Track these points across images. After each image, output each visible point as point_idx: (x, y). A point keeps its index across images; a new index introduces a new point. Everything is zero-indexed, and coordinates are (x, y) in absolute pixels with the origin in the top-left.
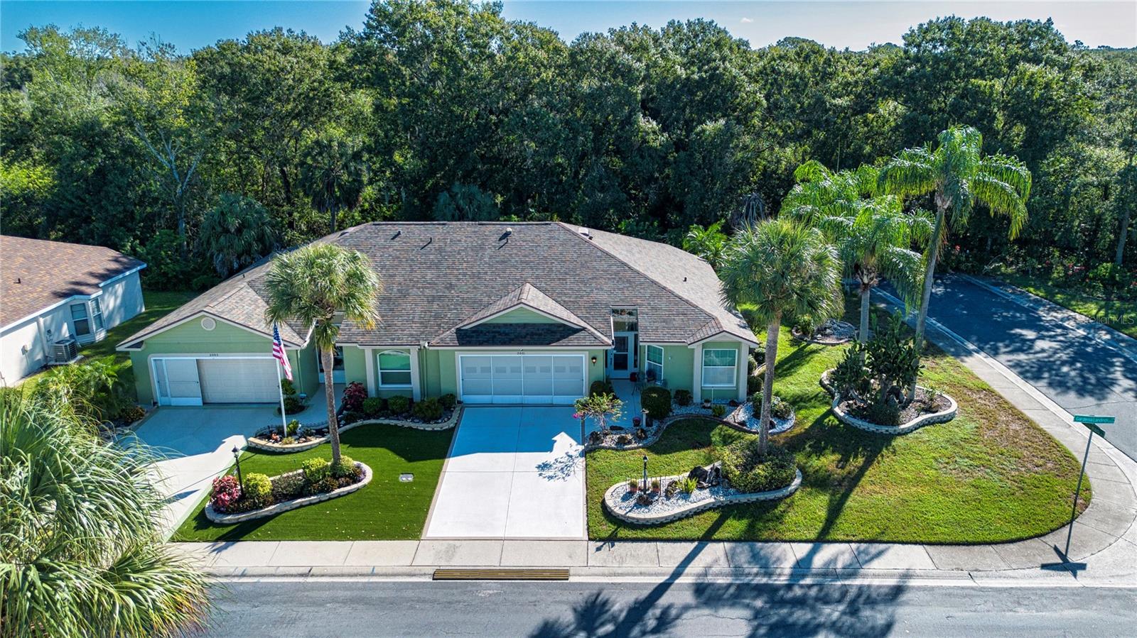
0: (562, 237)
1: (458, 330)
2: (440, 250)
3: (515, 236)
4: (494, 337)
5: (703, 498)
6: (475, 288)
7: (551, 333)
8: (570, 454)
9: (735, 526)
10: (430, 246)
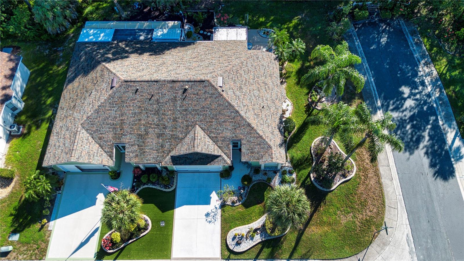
0: (211, 92)
1: (172, 157)
2: (158, 101)
3: (189, 91)
4: (186, 160)
5: (258, 239)
6: (176, 128)
7: (208, 159)
8: (216, 207)
9: (267, 251)
10: (153, 98)
